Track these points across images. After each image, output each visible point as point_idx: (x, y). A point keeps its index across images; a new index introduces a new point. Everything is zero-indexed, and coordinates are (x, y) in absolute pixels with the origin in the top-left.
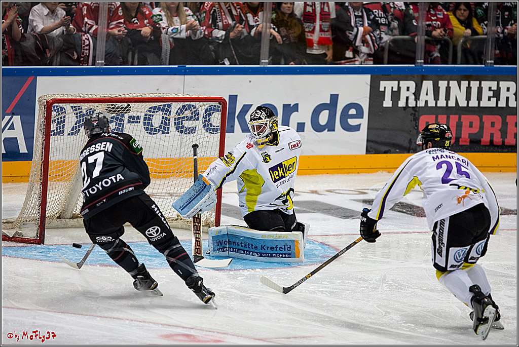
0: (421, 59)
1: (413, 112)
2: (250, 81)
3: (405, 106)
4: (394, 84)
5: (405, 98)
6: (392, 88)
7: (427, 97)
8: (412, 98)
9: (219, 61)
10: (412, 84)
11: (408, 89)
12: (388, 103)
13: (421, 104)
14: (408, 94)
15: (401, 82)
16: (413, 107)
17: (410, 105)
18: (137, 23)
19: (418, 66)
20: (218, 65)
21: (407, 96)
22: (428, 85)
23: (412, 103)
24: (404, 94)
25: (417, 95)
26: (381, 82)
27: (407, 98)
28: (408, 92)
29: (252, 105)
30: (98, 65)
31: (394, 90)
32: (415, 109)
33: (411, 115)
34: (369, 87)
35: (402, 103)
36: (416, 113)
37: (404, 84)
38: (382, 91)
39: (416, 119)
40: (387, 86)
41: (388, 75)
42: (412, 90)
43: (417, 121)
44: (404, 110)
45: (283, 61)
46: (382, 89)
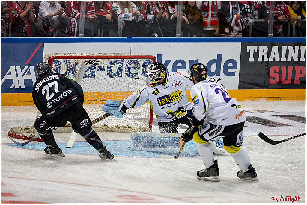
0: (271, 34)
1: (266, 64)
2: (170, 46)
3: (261, 61)
4: (255, 48)
5: (262, 56)
6: (254, 50)
7: (275, 56)
8: (266, 56)
9: (152, 34)
10: (266, 48)
11: (263, 51)
12: (251, 59)
13: (271, 60)
14: (263, 54)
15: (259, 47)
16: (266, 62)
17: (264, 61)
18: (103, 12)
19: (269, 37)
20: (151, 36)
21: (263, 55)
22: (275, 49)
23: (266, 59)
24: (261, 54)
25: (269, 55)
26: (248, 47)
27: (263, 56)
28: (263, 53)
29: (171, 60)
30: (80, 37)
31: (255, 51)
32: (268, 62)
33: (265, 66)
34: (240, 50)
35: (260, 60)
36: (268, 65)
37: (261, 48)
38: (248, 52)
39: (268, 69)
40: (251, 49)
41: (252, 43)
42: (266, 51)
43: (269, 70)
44: (261, 63)
45: (189, 34)
46: (248, 51)
